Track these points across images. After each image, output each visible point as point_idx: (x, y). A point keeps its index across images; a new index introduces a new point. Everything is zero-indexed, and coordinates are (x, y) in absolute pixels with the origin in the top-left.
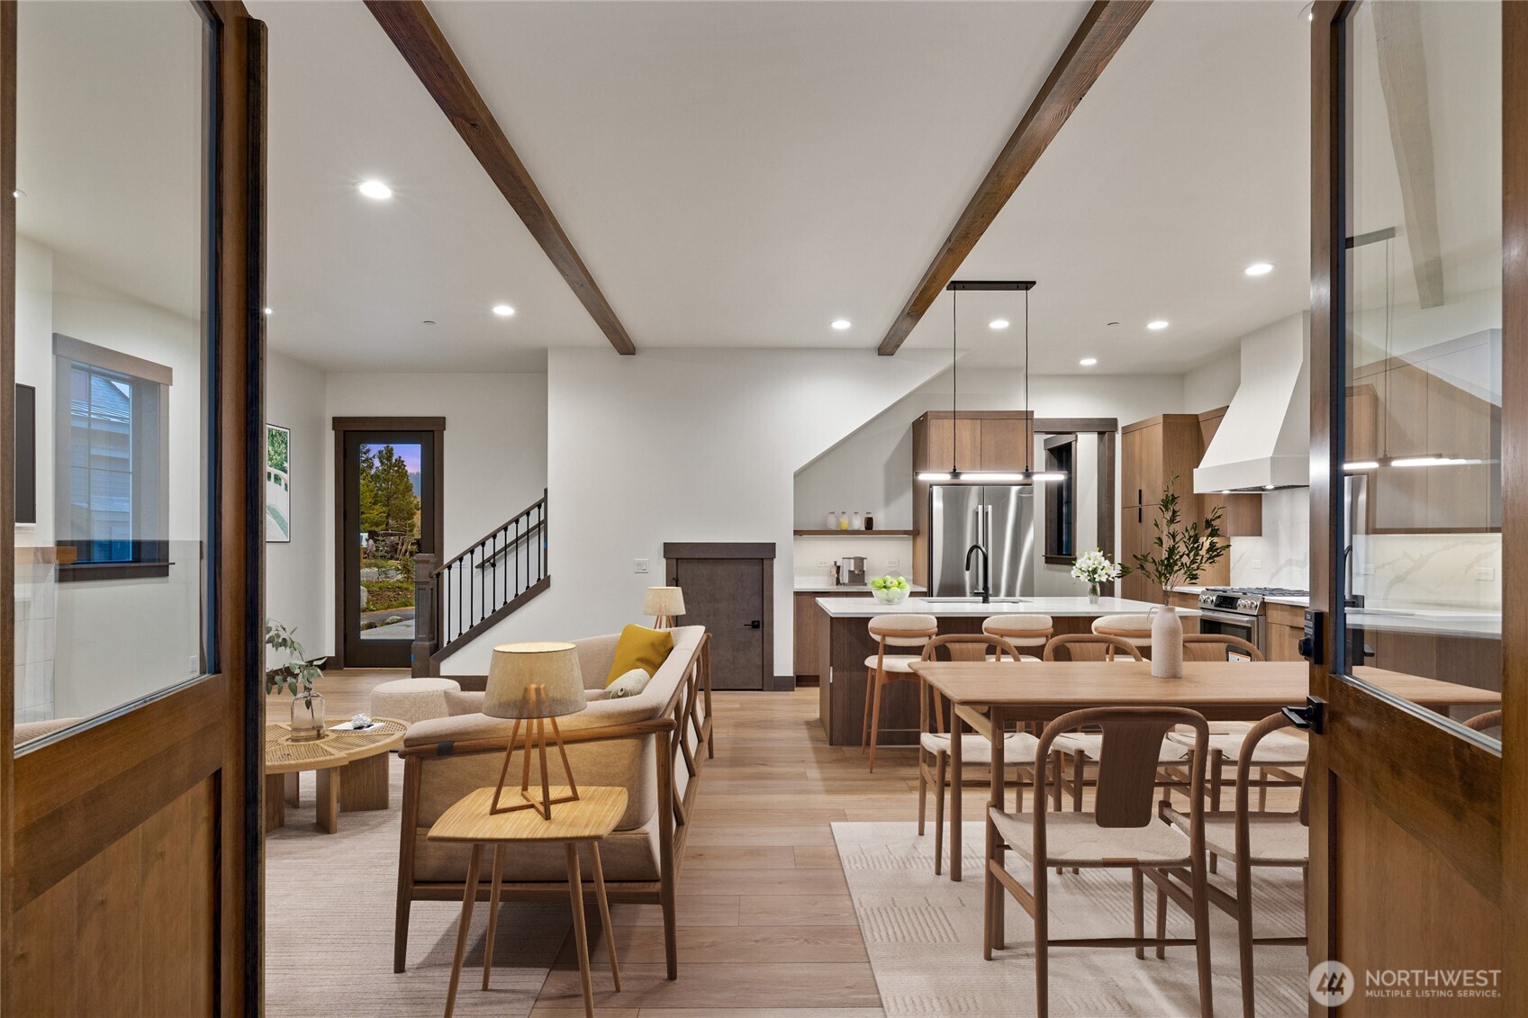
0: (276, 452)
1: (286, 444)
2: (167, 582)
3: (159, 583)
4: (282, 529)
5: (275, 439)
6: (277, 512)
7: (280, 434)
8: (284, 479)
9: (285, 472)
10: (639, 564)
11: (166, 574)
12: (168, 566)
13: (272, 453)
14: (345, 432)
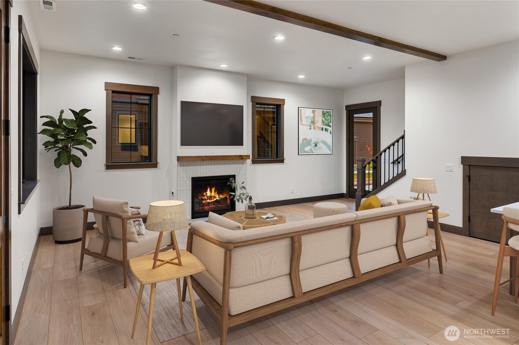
0: (325, 120)
1: (331, 116)
2: (284, 165)
3: (282, 165)
4: (329, 149)
5: (326, 114)
6: (326, 143)
7: (328, 112)
8: (330, 130)
9: (330, 126)
10: (448, 167)
11: (283, 162)
12: (284, 160)
13: (324, 120)
14: (349, 110)
